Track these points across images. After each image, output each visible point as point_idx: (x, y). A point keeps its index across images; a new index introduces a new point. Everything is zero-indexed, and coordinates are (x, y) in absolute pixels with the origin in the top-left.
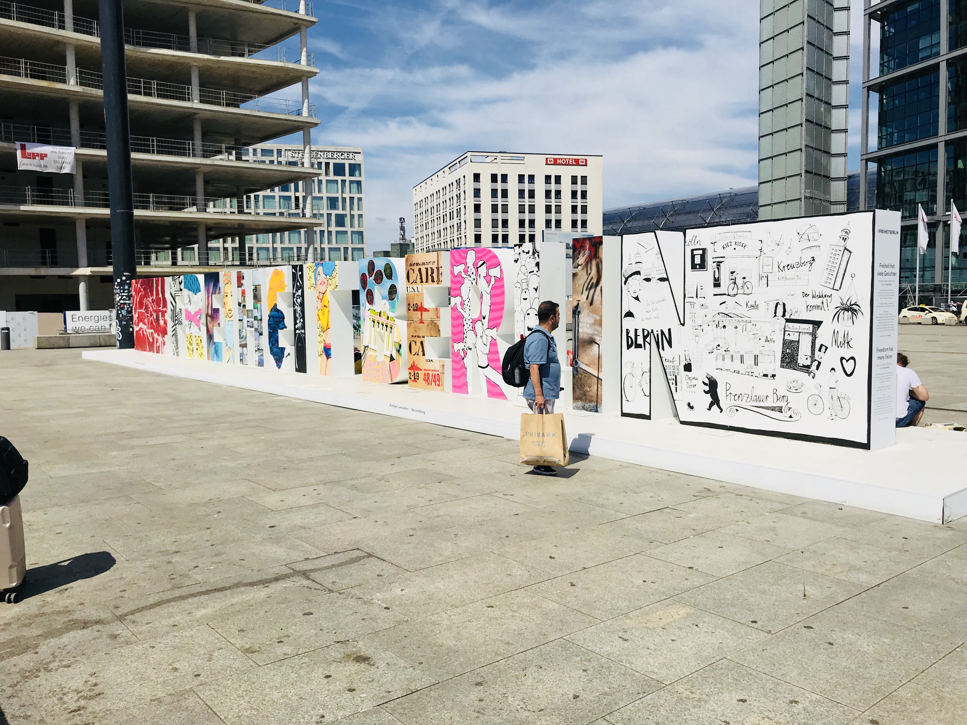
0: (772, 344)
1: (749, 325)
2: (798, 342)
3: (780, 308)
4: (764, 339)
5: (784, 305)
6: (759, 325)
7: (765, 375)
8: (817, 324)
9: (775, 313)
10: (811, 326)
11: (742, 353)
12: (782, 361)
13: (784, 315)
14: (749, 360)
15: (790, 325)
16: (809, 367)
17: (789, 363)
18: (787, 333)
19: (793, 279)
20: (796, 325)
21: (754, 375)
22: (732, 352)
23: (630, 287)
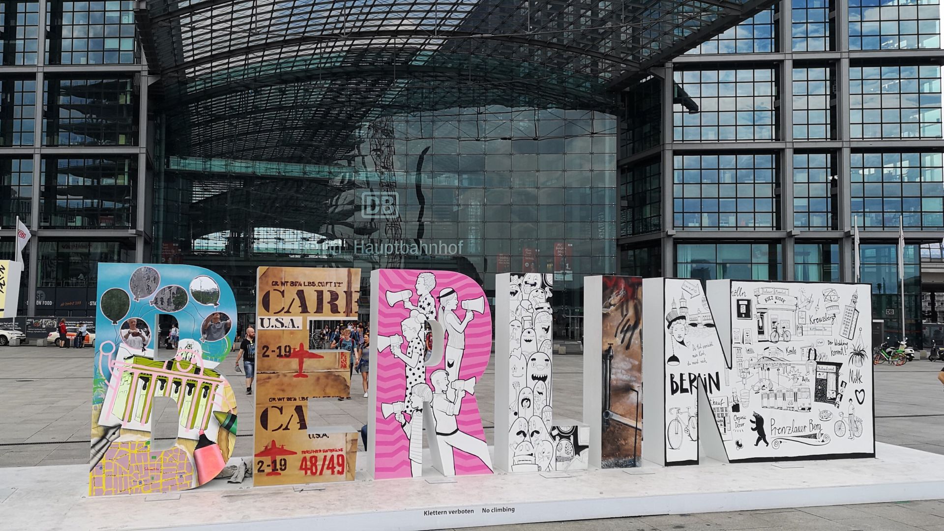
0: (807, 383)
1: (789, 367)
2: (826, 380)
3: (812, 352)
4: (801, 379)
5: (815, 350)
6: (797, 367)
7: (803, 409)
8: (839, 365)
9: (809, 357)
10: (835, 367)
11: (784, 391)
12: (816, 396)
13: (815, 359)
14: (790, 398)
15: (821, 366)
16: (835, 399)
17: (820, 397)
18: (818, 373)
19: (821, 330)
20: (825, 367)
21: (795, 409)
22: (775, 392)
23: (674, 331)
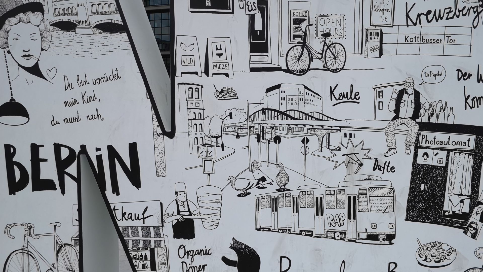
0: (387, 175)
1: (335, 138)
2: (445, 169)
4: (369, 165)
6: (359, 136)
10: (473, 138)
11: (319, 192)
15: (430, 135)
16: (466, 216)
17: (425, 210)
18: (421, 152)
19: (438, 42)
20: (442, 137)
21: (349, 236)
22: (294, 193)
23: (10, 42)
